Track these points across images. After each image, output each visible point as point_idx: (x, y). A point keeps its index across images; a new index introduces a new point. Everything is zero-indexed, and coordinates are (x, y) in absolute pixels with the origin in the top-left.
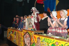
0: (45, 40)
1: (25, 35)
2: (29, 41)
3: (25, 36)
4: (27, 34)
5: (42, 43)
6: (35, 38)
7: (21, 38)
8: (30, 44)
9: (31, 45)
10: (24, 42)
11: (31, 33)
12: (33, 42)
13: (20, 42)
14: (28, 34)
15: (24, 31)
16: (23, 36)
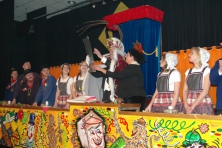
0: (164, 125)
1: (79, 119)
2: (101, 135)
3: (80, 123)
4: (91, 114)
5: (153, 133)
6: (126, 123)
7: (61, 132)
8: (106, 143)
9: (109, 144)
10: (79, 139)
11: (109, 109)
12: (118, 136)
13: (58, 143)
14: (95, 116)
15: (78, 107)
16: (70, 122)
